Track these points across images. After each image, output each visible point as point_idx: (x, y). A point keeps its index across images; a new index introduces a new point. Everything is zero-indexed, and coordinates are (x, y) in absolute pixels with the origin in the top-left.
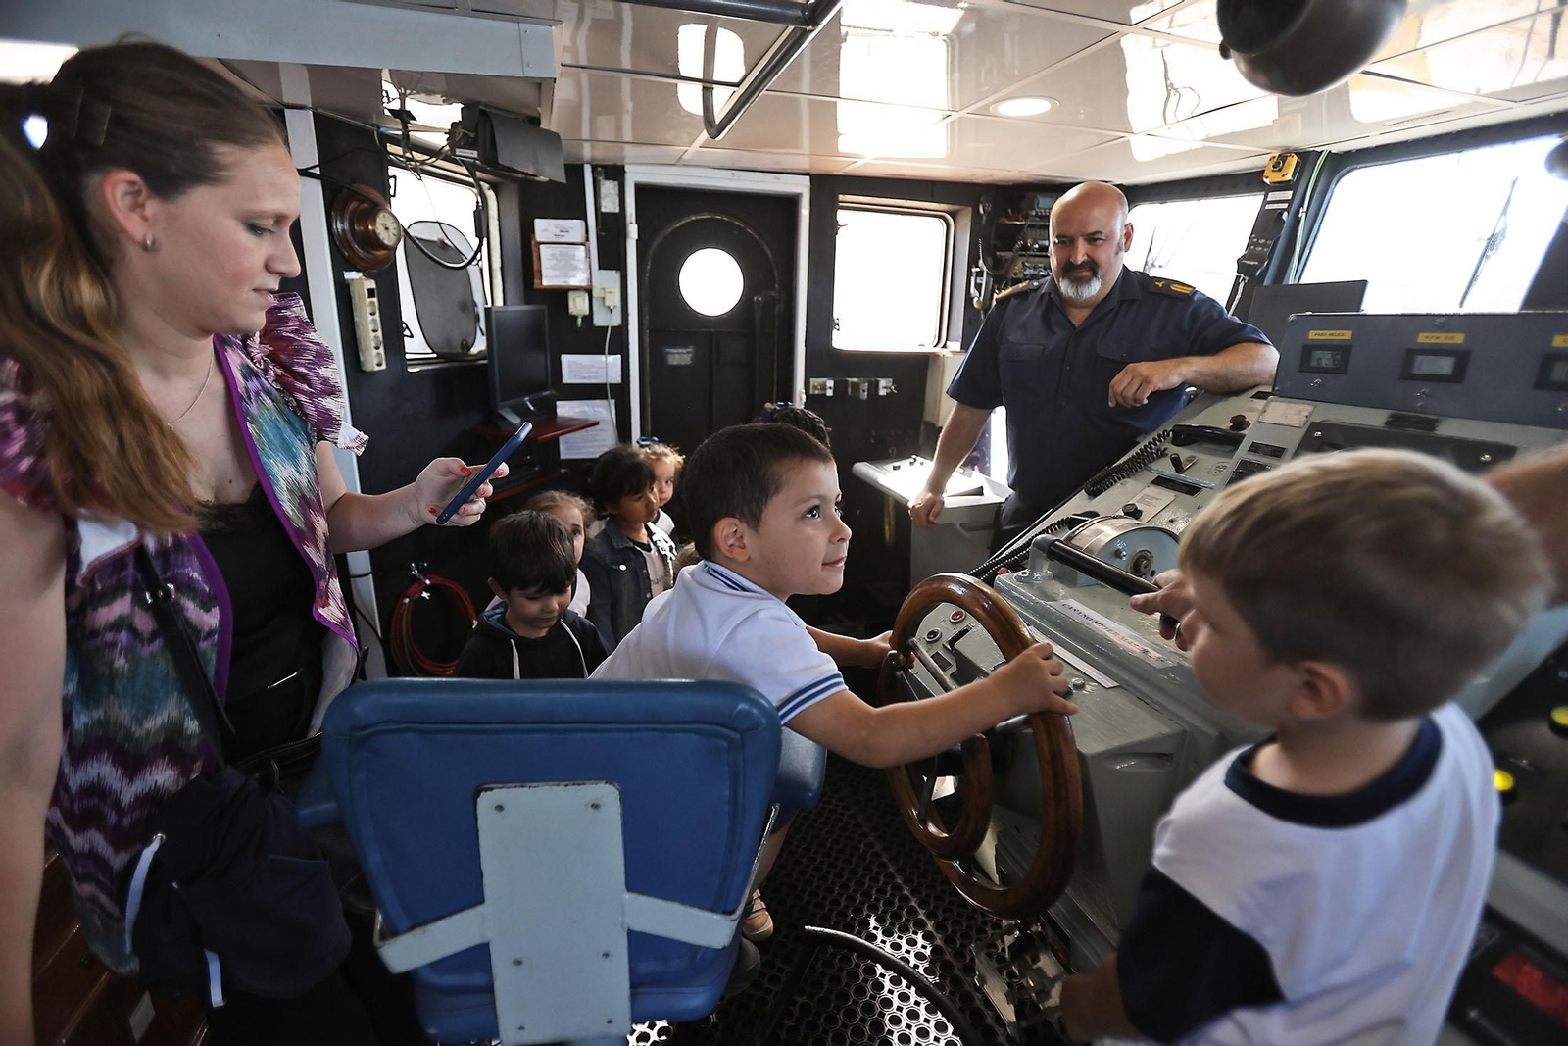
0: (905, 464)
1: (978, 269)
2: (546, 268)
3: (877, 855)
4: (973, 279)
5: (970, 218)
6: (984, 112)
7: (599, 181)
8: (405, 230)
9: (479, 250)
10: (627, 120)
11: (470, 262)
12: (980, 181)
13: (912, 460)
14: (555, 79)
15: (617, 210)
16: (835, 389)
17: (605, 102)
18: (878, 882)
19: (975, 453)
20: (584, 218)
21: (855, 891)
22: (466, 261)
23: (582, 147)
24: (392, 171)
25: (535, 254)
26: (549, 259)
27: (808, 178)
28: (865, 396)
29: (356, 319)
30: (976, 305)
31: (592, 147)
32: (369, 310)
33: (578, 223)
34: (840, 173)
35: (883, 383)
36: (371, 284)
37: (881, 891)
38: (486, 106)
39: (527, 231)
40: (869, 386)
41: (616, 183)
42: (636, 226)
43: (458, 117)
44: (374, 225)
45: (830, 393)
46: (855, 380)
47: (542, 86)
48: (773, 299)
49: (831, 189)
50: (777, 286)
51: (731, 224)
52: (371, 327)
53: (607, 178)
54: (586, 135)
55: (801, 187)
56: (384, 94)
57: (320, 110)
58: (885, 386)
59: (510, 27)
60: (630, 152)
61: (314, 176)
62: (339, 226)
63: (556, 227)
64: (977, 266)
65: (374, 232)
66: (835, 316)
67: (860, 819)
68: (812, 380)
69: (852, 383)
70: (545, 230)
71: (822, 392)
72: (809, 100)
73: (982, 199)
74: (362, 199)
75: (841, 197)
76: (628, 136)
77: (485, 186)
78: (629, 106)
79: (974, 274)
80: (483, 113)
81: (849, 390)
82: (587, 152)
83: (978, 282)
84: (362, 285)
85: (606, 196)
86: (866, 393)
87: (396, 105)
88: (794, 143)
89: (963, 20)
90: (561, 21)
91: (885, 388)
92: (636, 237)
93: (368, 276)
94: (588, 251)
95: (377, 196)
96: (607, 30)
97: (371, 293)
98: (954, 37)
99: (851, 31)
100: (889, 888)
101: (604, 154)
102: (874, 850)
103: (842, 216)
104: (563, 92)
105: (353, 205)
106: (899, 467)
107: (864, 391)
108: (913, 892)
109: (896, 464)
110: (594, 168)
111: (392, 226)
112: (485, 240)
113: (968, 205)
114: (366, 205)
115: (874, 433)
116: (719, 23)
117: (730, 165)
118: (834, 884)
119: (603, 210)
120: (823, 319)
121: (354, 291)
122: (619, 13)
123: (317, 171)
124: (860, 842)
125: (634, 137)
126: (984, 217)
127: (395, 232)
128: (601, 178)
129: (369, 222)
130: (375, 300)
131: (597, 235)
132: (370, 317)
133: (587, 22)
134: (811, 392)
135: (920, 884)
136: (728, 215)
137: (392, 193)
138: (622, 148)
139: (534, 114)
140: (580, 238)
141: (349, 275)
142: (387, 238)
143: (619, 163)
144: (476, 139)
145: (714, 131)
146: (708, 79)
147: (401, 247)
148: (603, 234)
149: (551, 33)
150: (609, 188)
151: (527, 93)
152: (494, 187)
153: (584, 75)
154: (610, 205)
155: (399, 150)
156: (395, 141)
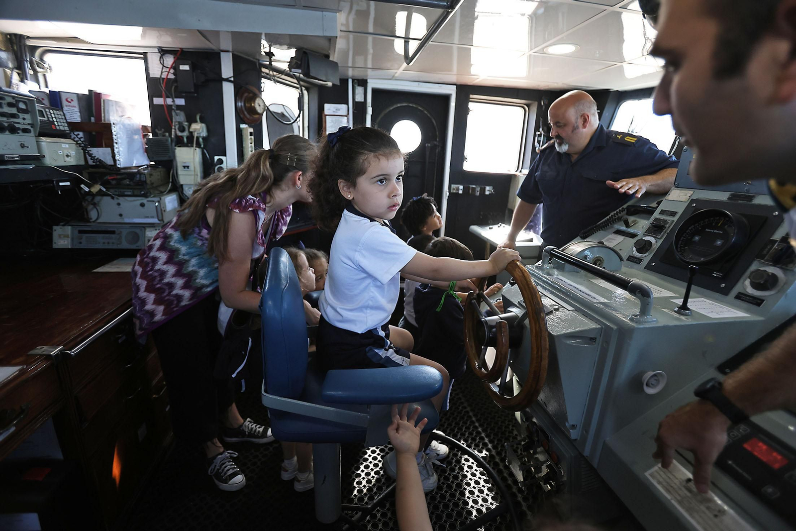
0: (495, 227)
1: (539, 133)
2: (329, 127)
3: (468, 412)
4: (536, 138)
5: (536, 107)
6: (542, 52)
7: (355, 87)
8: (267, 107)
9: (299, 116)
10: (370, 57)
11: (294, 122)
12: (542, 89)
13: (499, 225)
14: (337, 37)
15: (363, 101)
16: (464, 190)
17: (360, 49)
18: (467, 424)
19: (531, 224)
20: (347, 104)
21: (455, 427)
22: (293, 121)
23: (348, 70)
24: (263, 80)
25: (324, 120)
26: (330, 123)
27: (455, 86)
28: (478, 194)
29: (244, 145)
30: (537, 151)
31: (353, 70)
32: (250, 142)
33: (344, 106)
34: (471, 84)
35: (488, 188)
36: (251, 130)
37: (468, 428)
38: (306, 49)
39: (321, 109)
40: (480, 189)
41: (363, 88)
42: (371, 108)
43: (294, 55)
44: (254, 104)
45: (461, 192)
46: (474, 186)
47: (331, 40)
48: (435, 145)
49: (466, 92)
50: (438, 139)
51: (417, 108)
52: (250, 149)
53: (359, 85)
54: (350, 64)
55: (452, 91)
56: (262, 45)
57: (235, 53)
58: (488, 190)
59: (319, 13)
60: (370, 73)
61: (231, 81)
62: (240, 104)
63: (334, 108)
64: (539, 131)
65: (254, 107)
66: (465, 154)
67: (460, 395)
68: (452, 185)
69: (472, 187)
70: (329, 109)
71: (457, 192)
72: (458, 47)
73: (543, 98)
74: (250, 91)
75: (471, 96)
76: (370, 65)
77: (303, 88)
78: (371, 51)
79: (537, 136)
80: (305, 53)
81: (470, 191)
82: (350, 73)
83: (539, 139)
84: (247, 130)
85: (358, 94)
86: (479, 193)
87: (267, 50)
88: (450, 70)
89: (537, 8)
90: (341, 11)
91: (489, 191)
92: (371, 113)
93: (250, 126)
94: (348, 119)
95: (257, 91)
96: (363, 15)
97: (251, 134)
98: (533, 16)
99: (480, 14)
100: (472, 427)
101: (358, 74)
102: (466, 410)
103: (471, 105)
104: (340, 44)
105: (246, 94)
106: (492, 228)
107: (478, 191)
108: (483, 431)
109: (491, 227)
110: (353, 81)
111: (262, 104)
112: (302, 112)
113: (535, 101)
114: (251, 95)
115: (482, 213)
116: (413, 10)
117: (417, 79)
118: (445, 423)
119: (356, 100)
120: (459, 155)
121: (244, 132)
122: (368, 6)
123: (232, 79)
124: (459, 406)
125: (373, 65)
126: (544, 107)
127: (263, 107)
128: (356, 85)
129: (252, 102)
130: (253, 137)
131: (353, 112)
132: (250, 145)
133: (353, 12)
134: (452, 191)
135: (487, 428)
136: (415, 104)
137: (262, 90)
138: (367, 71)
139: (327, 53)
140: (345, 114)
141: (243, 126)
142: (259, 109)
143: (365, 78)
144: (301, 65)
145: (408, 61)
146: (407, 37)
147: (265, 114)
148: (355, 112)
149: (336, 16)
150: (360, 90)
151: (324, 43)
152: (307, 89)
153: (351, 36)
154: (359, 98)
155: (267, 71)
156: (266, 67)
